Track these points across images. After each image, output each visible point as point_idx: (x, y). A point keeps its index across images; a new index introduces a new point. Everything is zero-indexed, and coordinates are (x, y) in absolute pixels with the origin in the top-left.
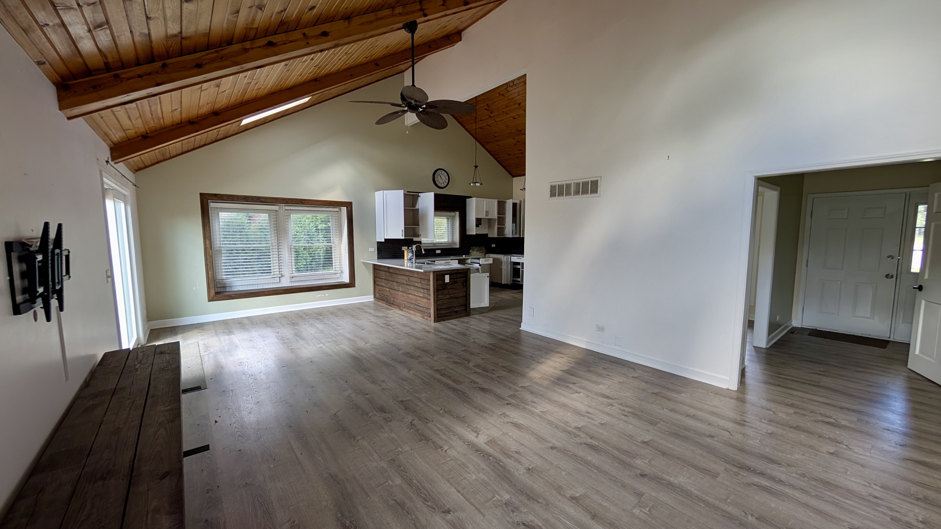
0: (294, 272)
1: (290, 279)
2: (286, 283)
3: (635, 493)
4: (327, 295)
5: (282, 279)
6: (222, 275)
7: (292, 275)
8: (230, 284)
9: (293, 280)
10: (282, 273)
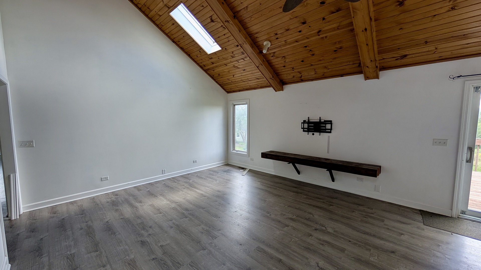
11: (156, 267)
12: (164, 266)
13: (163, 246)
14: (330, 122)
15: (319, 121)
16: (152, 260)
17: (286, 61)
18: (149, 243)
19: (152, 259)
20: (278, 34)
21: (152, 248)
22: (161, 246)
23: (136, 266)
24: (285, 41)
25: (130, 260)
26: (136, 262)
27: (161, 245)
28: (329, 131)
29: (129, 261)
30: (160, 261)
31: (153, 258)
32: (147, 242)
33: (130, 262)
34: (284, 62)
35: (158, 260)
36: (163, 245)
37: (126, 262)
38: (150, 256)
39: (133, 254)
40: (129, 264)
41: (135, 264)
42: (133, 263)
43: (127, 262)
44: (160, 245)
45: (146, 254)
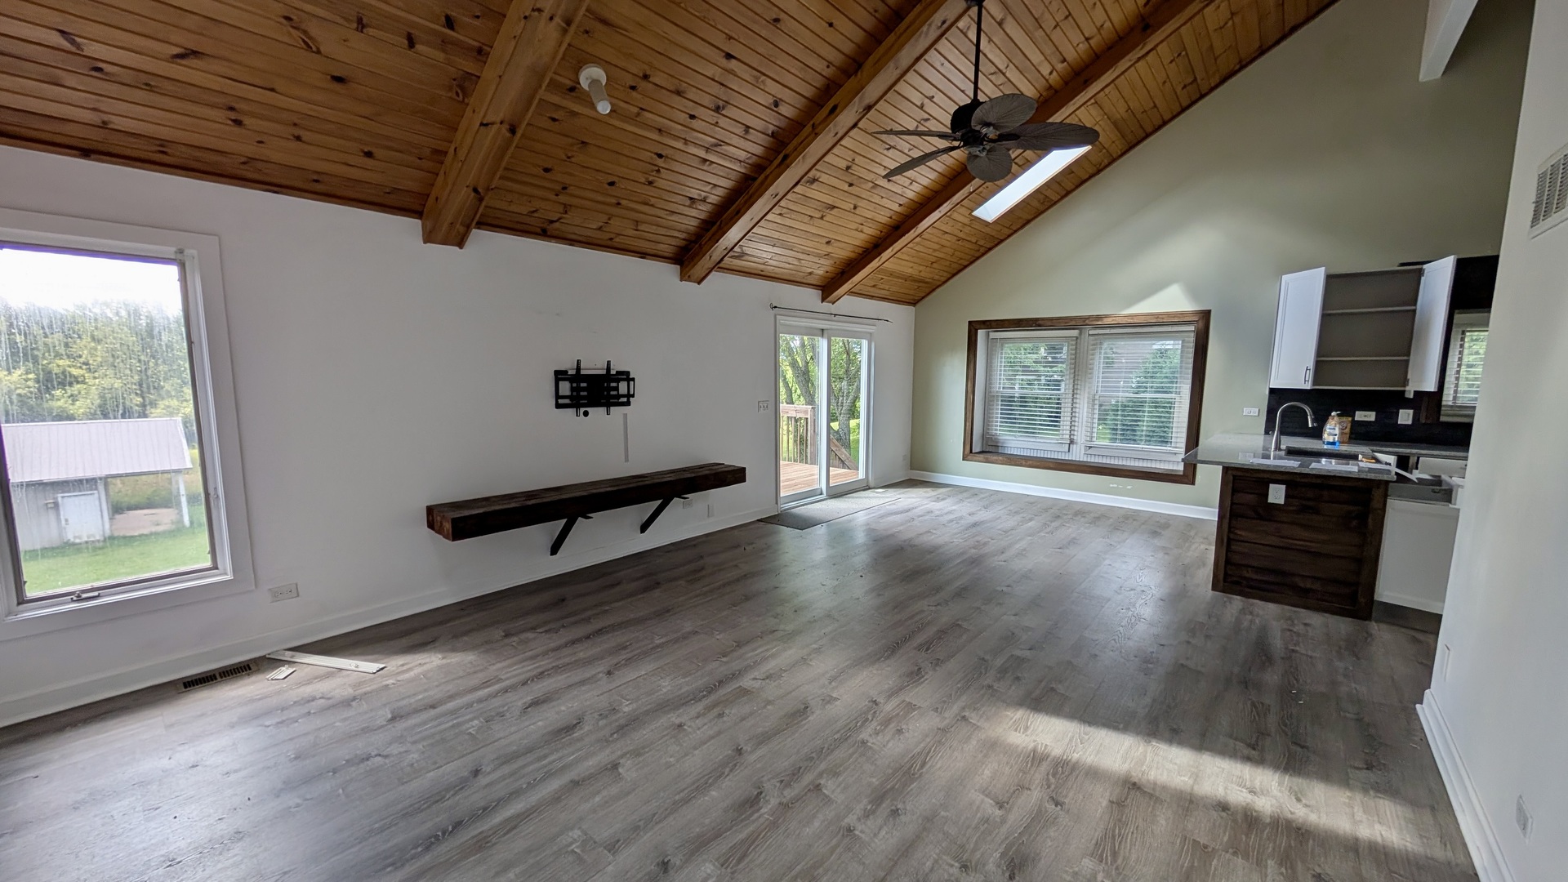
0: (1094, 439)
1: (1085, 450)
2: (1078, 454)
3: (618, 841)
4: (1129, 487)
5: (1074, 447)
6: (996, 430)
7: (1089, 444)
8: (1003, 443)
9: (1090, 452)
10: (1075, 438)
11: (1075, 786)
12: (1063, 773)
13: (997, 803)
14: (625, 376)
15: (604, 372)
16: (1061, 806)
17: (573, 160)
18: (1007, 849)
19: (1059, 807)
20: (650, 82)
21: (1021, 825)
22: (1001, 807)
23: (1106, 833)
24: (641, 109)
25: (1101, 862)
26: (1094, 842)
27: (997, 808)
28: (625, 399)
29: (1106, 863)
30: (1053, 787)
31: (1056, 806)
32: (1003, 855)
33: (1107, 856)
34: (565, 158)
35: (1053, 791)
36: (994, 804)
37: (1117, 868)
38: (1054, 816)
39: (1076, 869)
40: (1115, 854)
41: (1102, 841)
42: (1104, 849)
43: (1115, 866)
44: (998, 812)
45: (1055, 831)
